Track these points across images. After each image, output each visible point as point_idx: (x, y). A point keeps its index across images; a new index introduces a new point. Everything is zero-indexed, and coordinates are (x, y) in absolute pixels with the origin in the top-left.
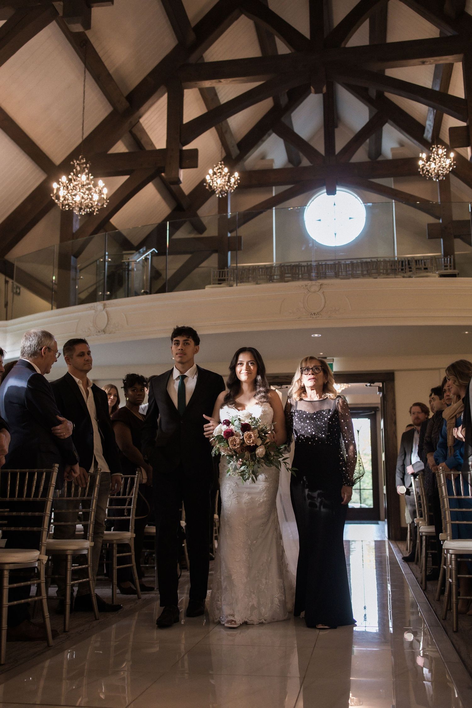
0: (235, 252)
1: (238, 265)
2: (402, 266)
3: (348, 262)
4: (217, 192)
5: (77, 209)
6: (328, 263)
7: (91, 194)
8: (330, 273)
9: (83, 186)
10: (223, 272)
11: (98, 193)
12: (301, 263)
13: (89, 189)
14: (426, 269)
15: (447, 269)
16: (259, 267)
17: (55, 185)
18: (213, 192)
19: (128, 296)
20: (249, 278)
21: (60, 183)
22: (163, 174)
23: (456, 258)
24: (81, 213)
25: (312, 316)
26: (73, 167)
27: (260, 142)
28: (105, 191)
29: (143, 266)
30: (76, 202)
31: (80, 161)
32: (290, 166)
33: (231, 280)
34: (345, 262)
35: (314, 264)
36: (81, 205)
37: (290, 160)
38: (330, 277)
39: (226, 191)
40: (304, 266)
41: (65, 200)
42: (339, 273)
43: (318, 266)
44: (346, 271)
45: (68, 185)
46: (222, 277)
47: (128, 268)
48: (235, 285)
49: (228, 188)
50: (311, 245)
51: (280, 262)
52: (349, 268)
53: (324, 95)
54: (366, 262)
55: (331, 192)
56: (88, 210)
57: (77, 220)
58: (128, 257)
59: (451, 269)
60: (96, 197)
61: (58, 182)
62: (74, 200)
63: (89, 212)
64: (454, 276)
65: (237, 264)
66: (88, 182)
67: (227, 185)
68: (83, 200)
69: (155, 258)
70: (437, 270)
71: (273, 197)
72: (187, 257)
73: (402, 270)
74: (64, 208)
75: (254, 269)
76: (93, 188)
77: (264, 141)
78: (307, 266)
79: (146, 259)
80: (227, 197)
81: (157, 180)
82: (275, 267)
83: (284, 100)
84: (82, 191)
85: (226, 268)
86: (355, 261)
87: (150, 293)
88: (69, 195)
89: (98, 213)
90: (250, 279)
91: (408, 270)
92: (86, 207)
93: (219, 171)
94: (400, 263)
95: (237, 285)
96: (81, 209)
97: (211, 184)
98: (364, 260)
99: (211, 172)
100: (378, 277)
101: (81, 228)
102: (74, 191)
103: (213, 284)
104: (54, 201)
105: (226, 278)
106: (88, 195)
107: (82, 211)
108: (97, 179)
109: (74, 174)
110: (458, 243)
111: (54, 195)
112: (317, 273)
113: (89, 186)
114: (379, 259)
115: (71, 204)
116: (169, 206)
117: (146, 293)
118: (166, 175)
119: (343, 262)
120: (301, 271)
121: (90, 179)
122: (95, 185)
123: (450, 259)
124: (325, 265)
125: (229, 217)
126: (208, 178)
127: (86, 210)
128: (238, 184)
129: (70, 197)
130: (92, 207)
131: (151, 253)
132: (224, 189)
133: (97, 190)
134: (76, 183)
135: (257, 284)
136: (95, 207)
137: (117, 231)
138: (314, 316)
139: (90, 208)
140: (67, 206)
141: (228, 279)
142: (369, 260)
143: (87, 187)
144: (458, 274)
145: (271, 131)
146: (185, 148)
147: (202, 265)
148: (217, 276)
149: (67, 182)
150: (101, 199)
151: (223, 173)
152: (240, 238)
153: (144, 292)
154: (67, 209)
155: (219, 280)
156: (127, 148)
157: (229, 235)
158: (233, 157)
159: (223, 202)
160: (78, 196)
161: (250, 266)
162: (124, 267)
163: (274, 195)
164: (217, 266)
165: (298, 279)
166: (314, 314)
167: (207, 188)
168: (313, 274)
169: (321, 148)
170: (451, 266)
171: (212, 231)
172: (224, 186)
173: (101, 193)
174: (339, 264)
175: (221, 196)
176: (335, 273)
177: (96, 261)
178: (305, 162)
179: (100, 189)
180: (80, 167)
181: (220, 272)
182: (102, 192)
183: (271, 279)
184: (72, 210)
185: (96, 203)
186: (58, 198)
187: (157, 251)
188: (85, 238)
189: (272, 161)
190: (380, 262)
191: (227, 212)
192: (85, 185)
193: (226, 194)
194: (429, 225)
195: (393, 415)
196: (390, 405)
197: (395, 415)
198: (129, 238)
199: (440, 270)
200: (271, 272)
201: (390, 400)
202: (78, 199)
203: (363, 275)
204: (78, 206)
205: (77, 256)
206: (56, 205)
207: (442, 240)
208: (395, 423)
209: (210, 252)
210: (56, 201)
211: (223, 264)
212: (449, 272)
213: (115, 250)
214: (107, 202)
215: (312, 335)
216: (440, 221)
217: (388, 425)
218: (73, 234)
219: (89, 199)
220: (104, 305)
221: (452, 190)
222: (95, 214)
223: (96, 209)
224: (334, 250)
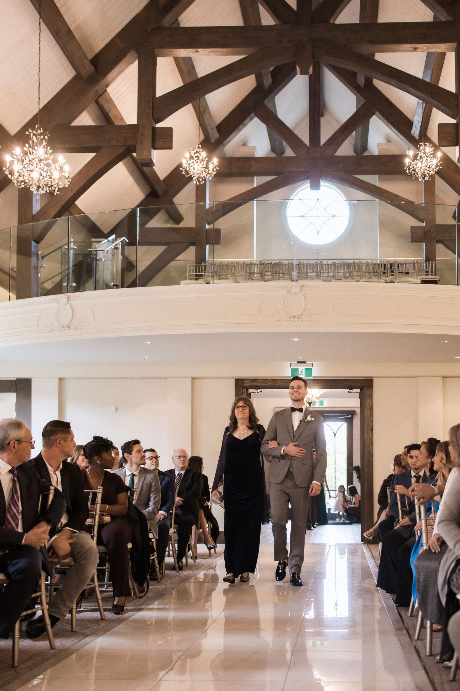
0: (213, 246)
1: (216, 260)
2: (385, 269)
3: (330, 262)
4: (194, 179)
5: (35, 187)
6: (311, 262)
7: (50, 170)
8: (311, 274)
9: (40, 160)
10: (199, 266)
11: (59, 171)
12: (282, 261)
13: (48, 165)
14: (407, 273)
15: (428, 275)
16: (238, 264)
17: (7, 158)
18: (190, 179)
19: (96, 288)
20: (227, 274)
21: (14, 155)
22: (134, 154)
23: (437, 264)
24: (39, 192)
25: (292, 319)
26: (28, 137)
27: (241, 126)
28: (67, 168)
29: (113, 255)
30: (33, 180)
31: (37, 131)
32: (273, 155)
33: (208, 277)
34: (327, 262)
35: (295, 262)
36: (39, 183)
37: (273, 149)
38: (312, 278)
39: (204, 178)
40: (285, 265)
41: (20, 176)
42: (321, 275)
43: (299, 265)
44: (328, 272)
45: (23, 158)
46: (199, 272)
47: (96, 258)
49: (207, 175)
50: (292, 242)
51: (260, 259)
52: (331, 269)
53: (310, 77)
54: (349, 264)
55: (315, 186)
56: (48, 189)
57: (37, 200)
58: (96, 245)
59: (432, 275)
60: (56, 175)
61: (12, 154)
62: (31, 176)
63: (48, 192)
64: (434, 282)
66: (46, 156)
67: (205, 171)
68: (41, 178)
69: (126, 248)
70: (419, 275)
71: (254, 188)
72: (161, 249)
73: (384, 273)
74: (19, 184)
75: (233, 265)
76: (53, 164)
77: (245, 125)
78: (289, 265)
79: (116, 248)
80: (205, 184)
81: (128, 159)
82: (255, 264)
83: (268, 81)
84: (39, 166)
85: (203, 262)
86: (337, 262)
87: (123, 287)
88: (24, 170)
89: (59, 193)
90: (229, 276)
91: (390, 273)
92: (45, 186)
93: (196, 155)
94: (383, 266)
95: (213, 283)
96: (39, 187)
97: (188, 169)
98: (347, 261)
99: (187, 155)
100: (360, 281)
101: (41, 210)
102: (31, 166)
103: (189, 279)
104: (7, 175)
105: (203, 274)
106: (47, 171)
107: (40, 190)
108: (56, 154)
109: (30, 146)
110: (440, 248)
111: (7, 169)
112: (298, 273)
113: (48, 161)
114: (361, 261)
115: (27, 181)
116: (142, 191)
117: (116, 286)
118: (137, 155)
119: (325, 262)
120: (282, 270)
121: (48, 153)
122: (55, 161)
123: (432, 264)
124: (307, 264)
125: (207, 207)
126: (184, 162)
127: (45, 189)
128: (217, 171)
129: (26, 172)
130: (52, 186)
131: (121, 242)
132: (202, 176)
133: (57, 167)
134: (32, 157)
135: (236, 282)
136: (55, 186)
137: (83, 215)
138: (294, 320)
139: (49, 187)
140: (23, 183)
141: (205, 275)
142: (351, 261)
143: (45, 162)
144: (439, 280)
145: (253, 115)
146: (158, 125)
147: (178, 258)
148: (193, 271)
149: (22, 155)
150: (62, 178)
151: (201, 158)
152: (218, 231)
153: (114, 285)
154: (23, 186)
155: (197, 276)
156: (94, 121)
157: (207, 227)
158: (213, 141)
159: (201, 190)
160: (34, 172)
161: (229, 262)
162: (92, 256)
163: (255, 186)
164: (194, 260)
165: (279, 278)
166: (295, 317)
167: (183, 173)
168: (295, 274)
169: (305, 138)
170: (432, 272)
171: (189, 222)
172: (201, 173)
173: (61, 170)
174: (321, 264)
175: (198, 184)
176: (317, 273)
177: (61, 247)
178: (289, 152)
179: (61, 166)
180: (37, 138)
181: (196, 267)
182: (63, 169)
183: (250, 278)
184: (29, 188)
185: (56, 182)
186: (11, 173)
187: (128, 241)
188: (48, 221)
189: (254, 148)
190: (363, 264)
191: (205, 201)
192: (43, 160)
193: (203, 182)
194: (412, 227)
195: (370, 422)
196: (367, 412)
197: (372, 422)
198: (98, 224)
199: (422, 275)
200: (250, 269)
201: (368, 407)
202: (35, 175)
203: (345, 278)
204: (35, 184)
205: (38, 241)
206: (10, 181)
207: (424, 243)
208: (372, 430)
209: (187, 244)
210: (10, 176)
211: (200, 258)
212: (431, 277)
213: (81, 237)
214: (69, 181)
215: (292, 339)
216: (424, 224)
217: (365, 432)
218: (33, 216)
219: (48, 177)
220: (68, 298)
221: (436, 192)
222: (55, 194)
223: (57, 189)
224: (318, 249)
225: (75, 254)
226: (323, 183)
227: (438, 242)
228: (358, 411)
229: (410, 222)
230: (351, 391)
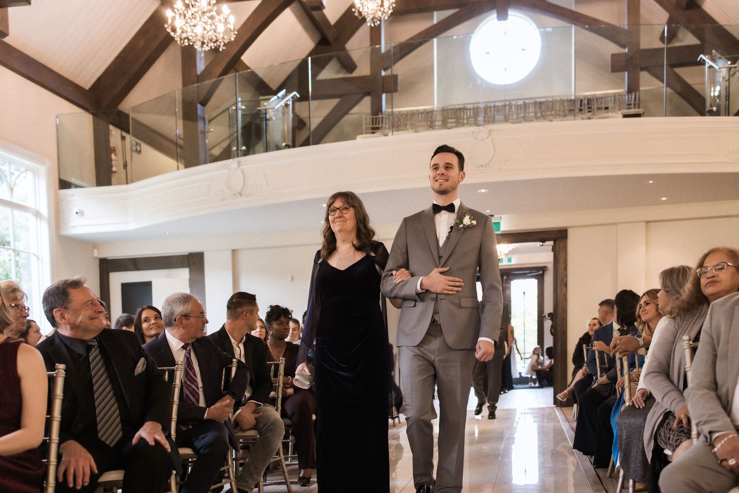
0: (390, 94)
1: (395, 110)
2: (581, 106)
3: (520, 102)
4: (368, 20)
5: (199, 44)
6: (498, 104)
7: (214, 23)
8: (499, 117)
9: (204, 13)
10: (376, 118)
11: (224, 23)
12: (466, 106)
13: (212, 18)
14: (607, 108)
15: (631, 108)
16: (418, 113)
17: (169, 13)
18: (364, 19)
19: (267, 150)
20: (406, 125)
21: (176, 10)
23: (641, 96)
24: (204, 49)
25: (479, 169)
28: (232, 19)
29: (284, 114)
30: (196, 36)
33: (386, 129)
34: (517, 103)
35: (482, 106)
36: (203, 39)
38: (500, 122)
39: (379, 18)
40: (470, 109)
41: (182, 32)
42: (509, 117)
43: (486, 108)
44: (518, 114)
45: (185, 12)
46: (376, 125)
47: (266, 117)
48: (390, 134)
49: (382, 14)
50: (479, 83)
51: (441, 106)
52: (521, 110)
54: (541, 103)
56: (212, 44)
57: (201, 59)
58: (265, 103)
59: (635, 108)
60: (221, 28)
61: (173, 9)
62: (194, 31)
63: (213, 48)
64: (638, 116)
65: (392, 108)
66: (210, 7)
67: (380, 11)
68: (205, 32)
69: (297, 104)
70: (620, 109)
72: (334, 102)
73: (581, 110)
74: (182, 42)
75: (413, 114)
76: (217, 16)
78: (474, 109)
79: (287, 105)
80: (380, 25)
81: (296, 5)
82: (436, 111)
84: (202, 20)
85: (380, 113)
86: (527, 102)
87: (294, 146)
88: (187, 25)
89: (224, 48)
90: (408, 126)
91: (587, 110)
92: (210, 41)
94: (579, 102)
95: (392, 134)
96: (203, 43)
97: (361, 10)
98: (538, 100)
100: (554, 120)
101: (206, 69)
102: (193, 20)
103: (366, 133)
104: (169, 33)
105: (380, 125)
106: (211, 25)
107: (205, 46)
108: (220, 5)
110: (644, 76)
111: (169, 26)
112: (485, 117)
113: (212, 13)
114: (555, 98)
115: (191, 38)
116: (312, 39)
117: (288, 146)
119: (514, 103)
120: (467, 115)
121: (212, 5)
122: (219, 12)
123: (635, 96)
124: (494, 107)
125: (383, 51)
126: (357, 2)
127: (209, 45)
129: (189, 28)
130: (217, 41)
131: (292, 97)
132: (376, 16)
133: (221, 19)
134: (195, 9)
135: (416, 131)
136: (220, 40)
137: (249, 70)
138: (482, 169)
139: (214, 42)
140: (186, 41)
141: (382, 127)
142: (543, 100)
143: (209, 15)
144: (643, 113)
147: (352, 111)
148: (369, 124)
149: (184, 8)
150: (228, 31)
152: (395, 77)
153: (286, 145)
154: (187, 44)
155: (373, 129)
157: (383, 73)
159: (375, 33)
160: (198, 27)
161: (407, 111)
162: (262, 116)
163: (435, 22)
164: (369, 111)
165: (463, 125)
166: (482, 166)
167: (356, 14)
168: (481, 119)
170: (635, 104)
171: (363, 69)
172: (376, 13)
173: (226, 22)
174: (510, 106)
175: (373, 25)
176: (505, 116)
177: (228, 109)
179: (225, 17)
181: (373, 118)
182: (228, 21)
183: (432, 126)
184: (193, 45)
185: (222, 36)
186: (174, 30)
187: (298, 96)
188: (213, 80)
190: (556, 101)
191: (380, 44)
192: (207, 12)
193: (378, 22)
194: (613, 55)
195: (564, 276)
196: (561, 266)
197: (566, 276)
198: (266, 80)
199: (623, 109)
200: (432, 118)
201: (562, 260)
202: (199, 30)
203: (537, 118)
204: (199, 40)
205: (204, 104)
206: (173, 38)
207: (626, 73)
208: (566, 285)
209: (361, 95)
210: (172, 34)
211: (376, 109)
212: (633, 111)
213: (249, 95)
214: (235, 34)
215: (479, 191)
216: (626, 50)
217: (558, 287)
218: (198, 77)
219: (212, 31)
220: (239, 162)
221: (641, 11)
222: (221, 50)
223: (222, 44)
224: (505, 89)
225: (243, 115)
226: (511, 12)
227: (642, 69)
228: (551, 267)
229: (611, 48)
230: (543, 244)
